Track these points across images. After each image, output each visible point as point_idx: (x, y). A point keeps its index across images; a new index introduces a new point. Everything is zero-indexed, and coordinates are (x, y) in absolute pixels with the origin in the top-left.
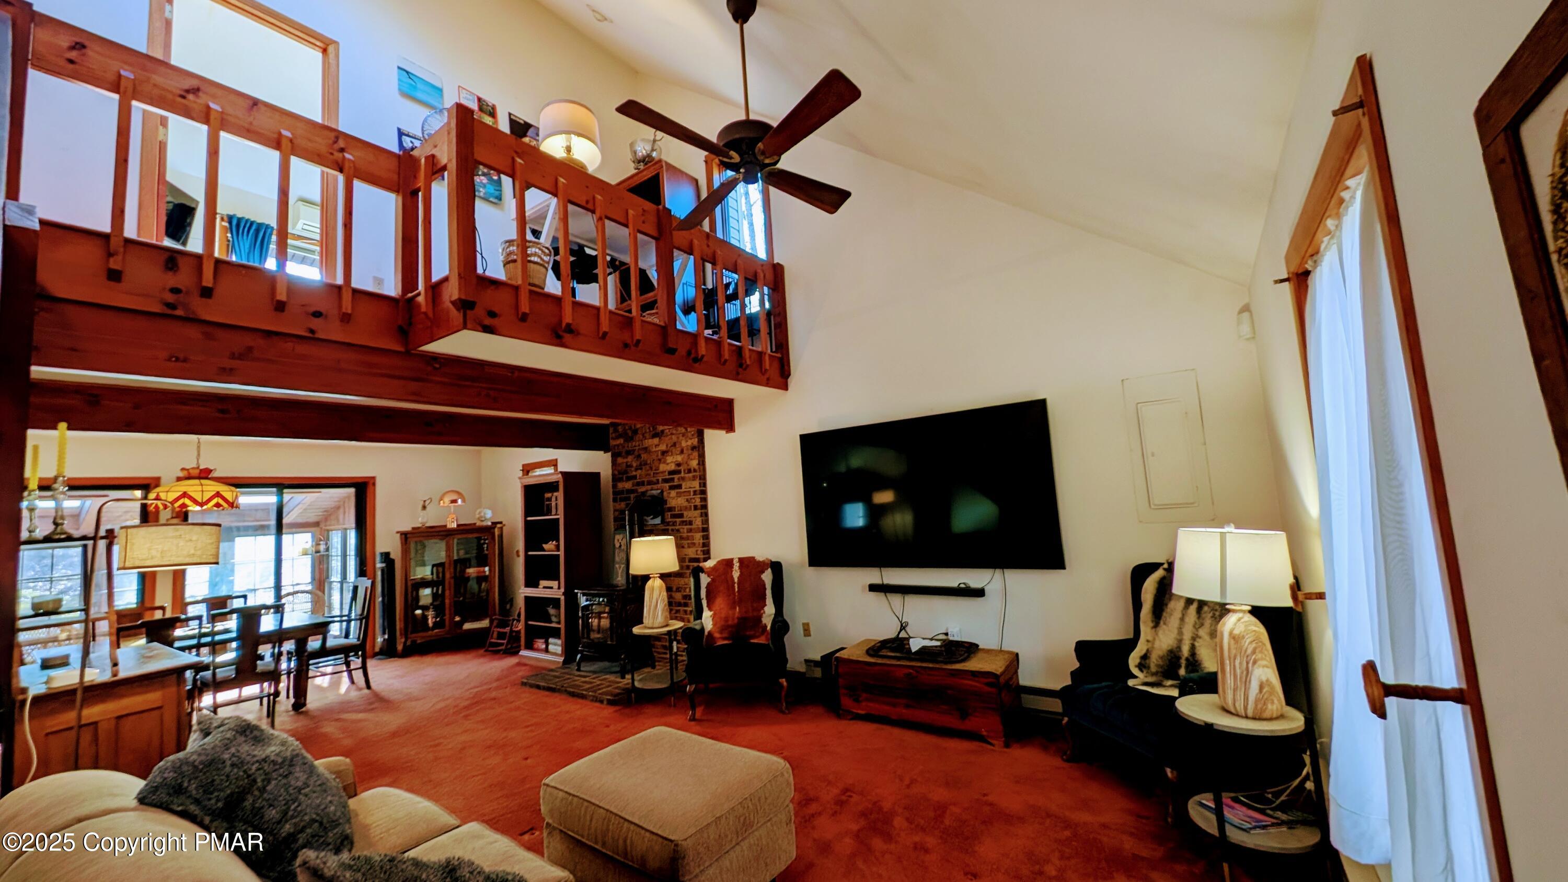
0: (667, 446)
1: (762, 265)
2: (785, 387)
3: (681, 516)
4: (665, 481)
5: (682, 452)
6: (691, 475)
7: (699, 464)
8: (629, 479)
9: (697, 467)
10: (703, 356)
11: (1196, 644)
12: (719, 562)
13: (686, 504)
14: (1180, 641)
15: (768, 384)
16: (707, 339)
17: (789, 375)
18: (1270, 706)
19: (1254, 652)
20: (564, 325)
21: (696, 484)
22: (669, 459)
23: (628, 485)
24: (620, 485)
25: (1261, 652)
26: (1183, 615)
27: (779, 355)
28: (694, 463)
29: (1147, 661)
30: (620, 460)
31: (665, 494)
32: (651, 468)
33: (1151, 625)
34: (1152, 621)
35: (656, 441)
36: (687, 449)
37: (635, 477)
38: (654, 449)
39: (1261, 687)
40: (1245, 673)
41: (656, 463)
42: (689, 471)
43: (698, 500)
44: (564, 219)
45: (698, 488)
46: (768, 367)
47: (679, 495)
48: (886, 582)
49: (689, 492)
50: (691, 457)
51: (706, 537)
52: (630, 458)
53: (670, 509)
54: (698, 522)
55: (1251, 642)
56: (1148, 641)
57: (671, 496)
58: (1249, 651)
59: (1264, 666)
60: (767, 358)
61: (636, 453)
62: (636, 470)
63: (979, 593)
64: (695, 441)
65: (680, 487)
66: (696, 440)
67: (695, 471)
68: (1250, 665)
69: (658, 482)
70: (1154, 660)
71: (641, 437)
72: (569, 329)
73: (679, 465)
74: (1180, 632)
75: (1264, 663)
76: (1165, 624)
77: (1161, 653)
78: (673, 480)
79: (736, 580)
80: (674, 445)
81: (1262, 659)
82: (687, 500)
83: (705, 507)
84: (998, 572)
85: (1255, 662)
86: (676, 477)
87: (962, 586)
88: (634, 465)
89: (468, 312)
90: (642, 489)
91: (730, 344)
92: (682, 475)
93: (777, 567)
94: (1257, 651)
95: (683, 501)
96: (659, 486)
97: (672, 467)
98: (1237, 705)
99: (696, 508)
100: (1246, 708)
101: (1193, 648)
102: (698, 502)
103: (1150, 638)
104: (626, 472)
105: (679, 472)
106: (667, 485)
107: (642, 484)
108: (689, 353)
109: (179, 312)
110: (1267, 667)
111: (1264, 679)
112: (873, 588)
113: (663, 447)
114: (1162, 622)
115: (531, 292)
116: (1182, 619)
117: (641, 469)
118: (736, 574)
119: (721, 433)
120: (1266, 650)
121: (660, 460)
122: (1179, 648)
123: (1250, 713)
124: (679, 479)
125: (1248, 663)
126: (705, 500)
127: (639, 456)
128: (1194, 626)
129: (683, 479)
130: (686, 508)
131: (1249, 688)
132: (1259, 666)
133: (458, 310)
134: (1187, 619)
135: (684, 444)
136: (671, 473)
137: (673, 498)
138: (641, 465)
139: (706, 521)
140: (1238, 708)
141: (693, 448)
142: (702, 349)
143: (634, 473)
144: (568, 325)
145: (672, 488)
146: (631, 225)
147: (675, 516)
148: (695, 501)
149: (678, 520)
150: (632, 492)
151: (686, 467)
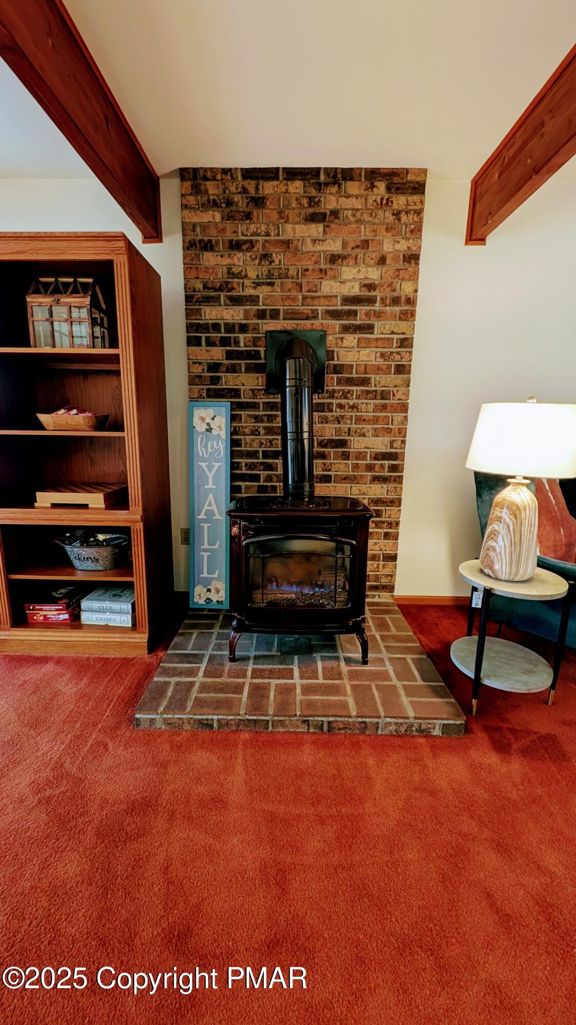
0: (345, 244)
3: (364, 382)
4: (335, 315)
5: (382, 261)
6: (397, 309)
8: (236, 301)
9: (412, 296)
13: (380, 362)
21: (408, 329)
22: (348, 272)
23: (230, 314)
24: (210, 314)
28: (409, 287)
30: (209, 259)
31: (327, 338)
32: (300, 286)
35: (316, 229)
37: (254, 300)
38: (309, 247)
41: (312, 278)
43: (406, 357)
45: (397, 334)
47: (366, 344)
52: (239, 259)
53: (338, 369)
54: (402, 395)
57: (345, 343)
61: (258, 248)
62: (257, 285)
64: (415, 245)
65: (370, 328)
66: (417, 243)
69: (312, 314)
73: (371, 287)
78: (349, 314)
80: (365, 244)
82: (383, 355)
86: (361, 309)
88: (252, 274)
90: (269, 325)
92: (377, 307)
95: (372, 357)
96: (315, 322)
97: (355, 290)
99: (400, 369)
105: (371, 301)
106: (337, 324)
107: (272, 315)
113: (334, 246)
117: (271, 284)
121: (322, 271)
124: (365, 314)
127: (266, 257)
129: (378, 315)
130: (378, 370)
136: (348, 300)
137: (349, 349)
138: (270, 275)
141: (410, 258)
143: (250, 291)
145: (346, 329)
147: (350, 382)
148: (402, 358)
149: (354, 388)
150: (243, 328)
151: (388, 293)
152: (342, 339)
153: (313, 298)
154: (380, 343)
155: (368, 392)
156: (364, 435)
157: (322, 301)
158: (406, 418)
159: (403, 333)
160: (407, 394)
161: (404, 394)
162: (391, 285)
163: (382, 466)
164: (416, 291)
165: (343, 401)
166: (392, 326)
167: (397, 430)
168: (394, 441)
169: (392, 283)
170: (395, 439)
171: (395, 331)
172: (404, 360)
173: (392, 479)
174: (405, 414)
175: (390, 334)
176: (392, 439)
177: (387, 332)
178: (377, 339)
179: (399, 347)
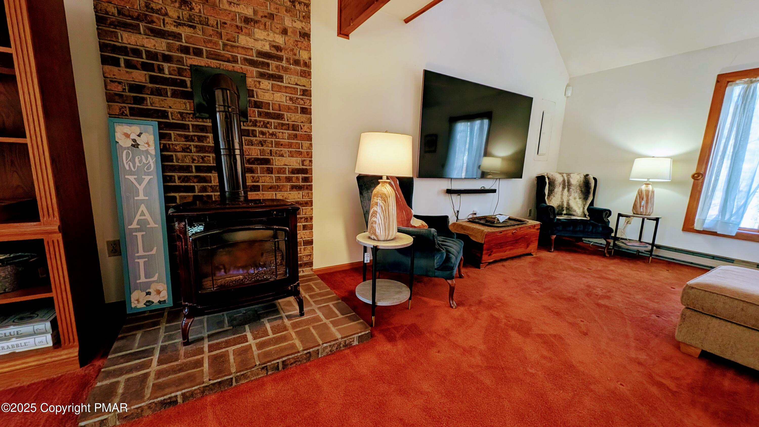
0: (255, 12)
3: (279, 117)
4: (251, 63)
9: (308, 62)
13: (290, 103)
22: (260, 33)
28: (305, 55)
31: (249, 81)
38: (226, 6)
41: (230, 30)
47: (280, 89)
48: (452, 188)
53: (258, 105)
57: (262, 86)
62: (179, 24)
63: (494, 191)
65: (278, 78)
69: (232, 59)
73: (278, 48)
74: (562, 198)
82: (291, 99)
84: (497, 182)
86: (273, 63)
87: (482, 188)
92: (284, 63)
95: (284, 99)
97: (267, 48)
101: (568, 203)
106: (254, 70)
112: (449, 192)
116: (562, 195)
117: (193, 27)
121: (240, 29)
122: (563, 204)
124: (275, 67)
129: (286, 70)
130: (289, 109)
136: (260, 54)
138: (192, 20)
145: (262, 75)
147: (268, 115)
148: (305, 103)
149: (273, 121)
150: (167, 59)
151: (290, 55)
152: (259, 82)
153: (232, 46)
154: (288, 90)
155: (283, 125)
156: (282, 156)
157: (240, 50)
158: (311, 145)
159: (304, 86)
160: (310, 128)
161: (308, 128)
162: (292, 50)
163: (297, 178)
164: (310, 59)
165: (264, 130)
166: (296, 80)
167: (305, 153)
168: (304, 160)
169: (294, 49)
170: (305, 159)
171: (298, 83)
172: (306, 104)
173: (305, 187)
174: (309, 142)
175: (295, 85)
176: (303, 159)
177: (293, 83)
178: (286, 87)
179: (302, 95)
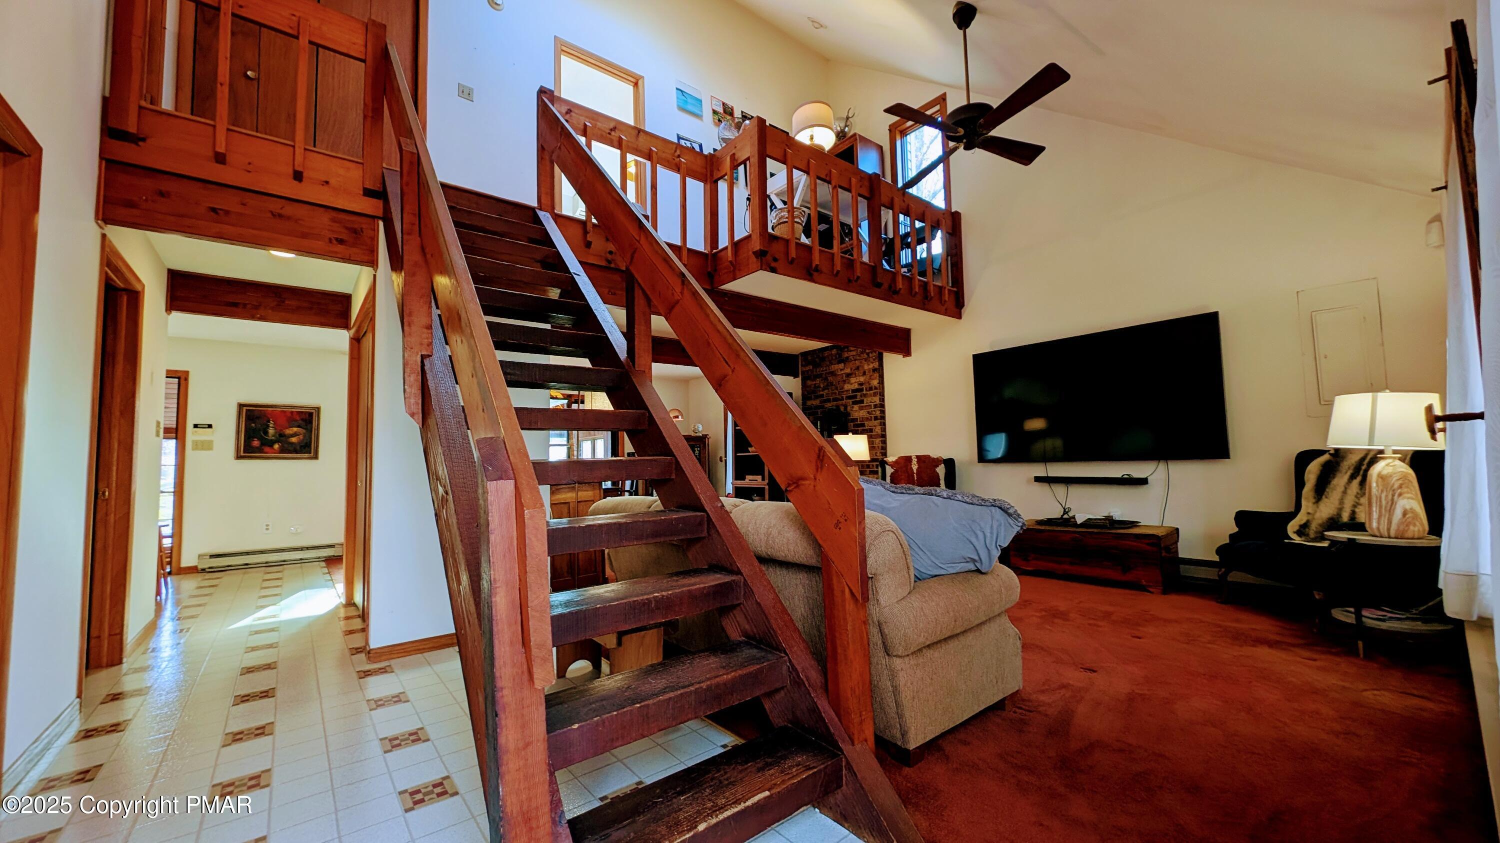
0: (851, 369)
1: (944, 214)
2: (959, 317)
3: (863, 425)
4: (849, 398)
5: (864, 373)
6: (872, 392)
7: (879, 383)
8: (817, 397)
9: (877, 386)
10: (900, 289)
11: (1357, 510)
12: (899, 458)
13: (868, 416)
14: (1340, 510)
15: (946, 313)
16: (903, 276)
17: (963, 305)
18: (1412, 528)
19: (1400, 487)
20: (814, 266)
21: (876, 400)
22: (853, 380)
23: (816, 402)
24: (809, 403)
25: (1407, 487)
26: (1346, 488)
27: (955, 289)
28: (875, 383)
29: (1307, 530)
30: (809, 383)
31: (849, 408)
32: (837, 388)
33: (1314, 501)
34: (1315, 498)
35: (841, 366)
36: (869, 372)
37: (822, 396)
38: (840, 373)
39: (1405, 514)
40: (1390, 503)
41: (841, 384)
42: (871, 389)
43: (878, 412)
44: (814, 191)
45: (878, 402)
46: (947, 299)
47: (861, 409)
48: (1050, 475)
49: (870, 406)
50: (872, 377)
51: (884, 442)
52: (818, 381)
53: (855, 420)
54: (878, 430)
55: (1398, 480)
56: (1309, 513)
57: (854, 409)
58: (1396, 486)
59: (1408, 498)
60: (947, 292)
61: (824, 376)
62: (823, 390)
63: (1143, 482)
64: (876, 365)
65: (862, 402)
66: (877, 363)
67: (876, 388)
68: (1396, 497)
69: (842, 399)
70: (1314, 526)
71: (828, 363)
72: (817, 269)
73: (861, 384)
74: (1341, 502)
75: (1409, 495)
76: (1326, 497)
77: (1320, 522)
78: (855, 397)
79: (915, 471)
80: (858, 368)
81: (1408, 493)
82: (868, 412)
83: (883, 418)
84: (1162, 466)
85: (1400, 495)
86: (859, 394)
87: (1125, 476)
88: (822, 386)
89: (763, 258)
90: (828, 405)
91: (919, 280)
92: (865, 392)
93: (950, 464)
94: (1403, 486)
96: (844, 402)
97: (856, 386)
98: (1381, 527)
99: (876, 418)
100: (1389, 530)
101: (1353, 513)
102: (878, 413)
103: (1310, 511)
104: (814, 392)
105: (861, 390)
106: (851, 401)
107: (829, 401)
108: (890, 287)
109: (613, 266)
110: (1412, 499)
111: (1408, 507)
112: (1038, 479)
113: (848, 371)
114: (1324, 497)
115: (796, 243)
116: (1345, 492)
117: (828, 389)
118: (915, 467)
119: (899, 357)
120: (1413, 486)
121: (844, 381)
122: (1339, 515)
123: (1392, 534)
124: (861, 396)
125: (1393, 495)
126: (883, 412)
127: (826, 379)
128: (1356, 497)
129: (865, 395)
130: (867, 419)
131: (1393, 514)
132: (1404, 498)
133: (757, 257)
134: (1349, 491)
135: (866, 367)
136: (853, 391)
137: (856, 411)
138: (827, 385)
139: (884, 430)
140: (1382, 531)
141: (874, 370)
142: (900, 284)
143: (822, 393)
144: (817, 265)
145: (854, 403)
146: (853, 190)
148: (876, 413)
151: (868, 386)
153: (842, 392)
157: (845, 393)
159: (875, 402)
163: (873, 466)
166: (871, 399)
167: (877, 447)
175: (870, 403)
